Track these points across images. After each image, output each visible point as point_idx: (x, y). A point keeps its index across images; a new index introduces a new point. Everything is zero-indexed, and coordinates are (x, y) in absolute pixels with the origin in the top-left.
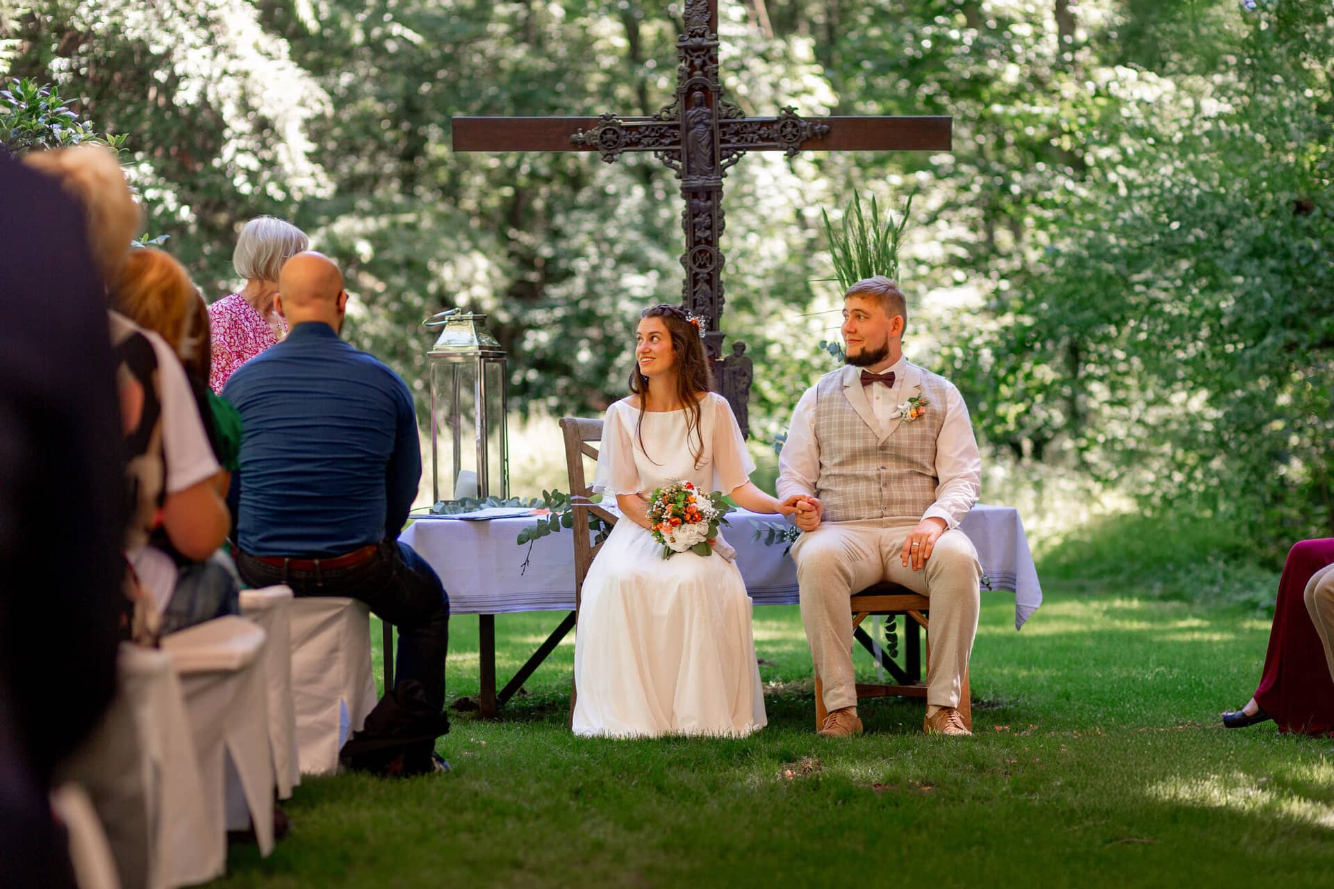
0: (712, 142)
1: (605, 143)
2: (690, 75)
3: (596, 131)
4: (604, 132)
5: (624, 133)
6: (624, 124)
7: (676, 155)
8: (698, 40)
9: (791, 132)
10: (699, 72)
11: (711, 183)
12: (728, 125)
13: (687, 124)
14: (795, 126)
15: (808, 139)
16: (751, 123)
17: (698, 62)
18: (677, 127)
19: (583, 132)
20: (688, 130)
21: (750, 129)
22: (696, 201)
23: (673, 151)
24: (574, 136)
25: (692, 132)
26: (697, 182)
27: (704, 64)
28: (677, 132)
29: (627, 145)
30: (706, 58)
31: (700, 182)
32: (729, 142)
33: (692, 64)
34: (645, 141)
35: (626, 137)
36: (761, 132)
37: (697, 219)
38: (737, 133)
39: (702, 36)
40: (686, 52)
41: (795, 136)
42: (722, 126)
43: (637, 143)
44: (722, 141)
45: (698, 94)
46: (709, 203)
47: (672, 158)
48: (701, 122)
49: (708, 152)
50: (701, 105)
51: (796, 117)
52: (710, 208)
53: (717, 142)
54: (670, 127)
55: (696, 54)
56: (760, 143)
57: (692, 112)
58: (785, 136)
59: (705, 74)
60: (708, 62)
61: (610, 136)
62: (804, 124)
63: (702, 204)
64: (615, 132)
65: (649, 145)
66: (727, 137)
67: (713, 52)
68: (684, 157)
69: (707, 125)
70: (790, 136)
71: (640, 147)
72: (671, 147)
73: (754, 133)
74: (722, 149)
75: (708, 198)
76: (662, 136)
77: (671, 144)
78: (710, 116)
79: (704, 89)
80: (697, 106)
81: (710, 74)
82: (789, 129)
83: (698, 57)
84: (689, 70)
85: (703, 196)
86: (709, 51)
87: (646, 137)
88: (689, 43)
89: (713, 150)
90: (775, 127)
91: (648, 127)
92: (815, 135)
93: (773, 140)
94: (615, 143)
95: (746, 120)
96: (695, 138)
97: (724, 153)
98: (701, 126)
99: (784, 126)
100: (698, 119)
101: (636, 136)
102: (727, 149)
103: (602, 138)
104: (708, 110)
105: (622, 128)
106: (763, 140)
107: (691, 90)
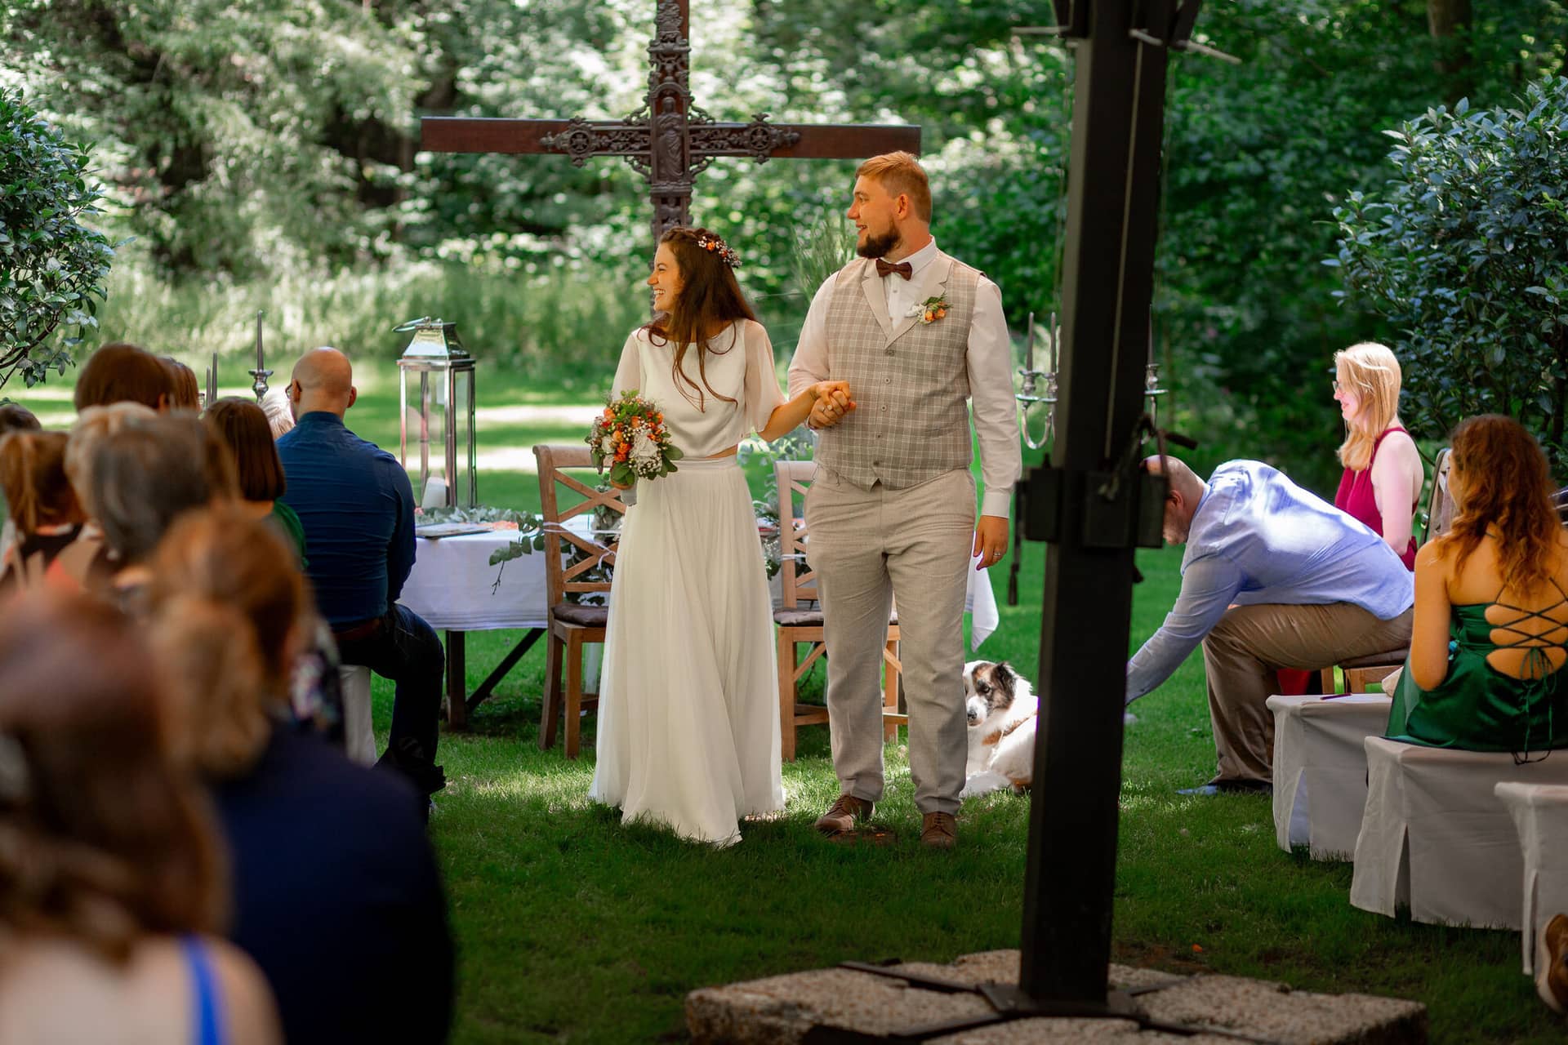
0: (682, 148)
1: (575, 147)
2: (661, 81)
3: (566, 135)
4: (574, 136)
5: (594, 137)
6: (594, 128)
7: (646, 161)
8: (670, 45)
9: (761, 140)
10: (670, 78)
11: (680, 188)
12: (698, 131)
13: (658, 129)
14: (765, 133)
15: (778, 147)
16: (721, 129)
17: (669, 67)
18: (647, 132)
19: (553, 135)
20: (659, 135)
21: (721, 136)
22: (665, 207)
23: (643, 156)
24: (544, 139)
25: (662, 138)
26: (666, 187)
27: (675, 69)
28: (646, 137)
29: (597, 149)
30: (678, 64)
31: (670, 188)
32: (699, 148)
33: (662, 69)
34: (614, 146)
35: (596, 141)
36: (731, 139)
37: (666, 225)
38: (707, 140)
39: (674, 41)
40: (658, 57)
41: (765, 143)
42: (692, 132)
43: (607, 147)
44: (693, 147)
45: (669, 100)
46: (679, 209)
47: (642, 163)
48: (671, 127)
49: (678, 157)
50: (672, 111)
51: (766, 125)
52: (679, 215)
53: (687, 148)
54: (641, 132)
55: (667, 59)
56: (730, 150)
57: (662, 117)
58: (755, 144)
59: (676, 80)
60: (679, 67)
61: (580, 140)
62: (775, 131)
63: (672, 210)
64: (585, 136)
65: (618, 150)
66: (697, 143)
67: (684, 58)
68: (654, 161)
69: (677, 131)
70: (760, 144)
71: (610, 152)
72: (641, 152)
73: (724, 139)
74: (692, 155)
75: (678, 203)
76: (632, 141)
77: (642, 149)
78: (681, 122)
79: (675, 95)
80: (668, 111)
81: (681, 80)
82: (759, 136)
83: (669, 62)
84: (660, 75)
85: (672, 201)
86: (680, 56)
87: (616, 141)
88: (660, 48)
89: (683, 156)
90: (746, 134)
91: (618, 131)
92: (785, 143)
93: (743, 147)
94: (585, 147)
95: (717, 126)
96: (665, 144)
97: (694, 159)
98: (671, 132)
99: (755, 133)
100: (669, 124)
101: (605, 140)
102: (697, 155)
103: (571, 142)
104: (679, 116)
105: (592, 132)
106: (734, 146)
107: (662, 95)
